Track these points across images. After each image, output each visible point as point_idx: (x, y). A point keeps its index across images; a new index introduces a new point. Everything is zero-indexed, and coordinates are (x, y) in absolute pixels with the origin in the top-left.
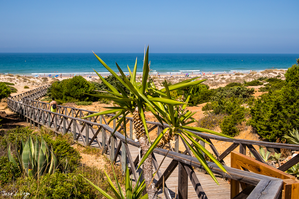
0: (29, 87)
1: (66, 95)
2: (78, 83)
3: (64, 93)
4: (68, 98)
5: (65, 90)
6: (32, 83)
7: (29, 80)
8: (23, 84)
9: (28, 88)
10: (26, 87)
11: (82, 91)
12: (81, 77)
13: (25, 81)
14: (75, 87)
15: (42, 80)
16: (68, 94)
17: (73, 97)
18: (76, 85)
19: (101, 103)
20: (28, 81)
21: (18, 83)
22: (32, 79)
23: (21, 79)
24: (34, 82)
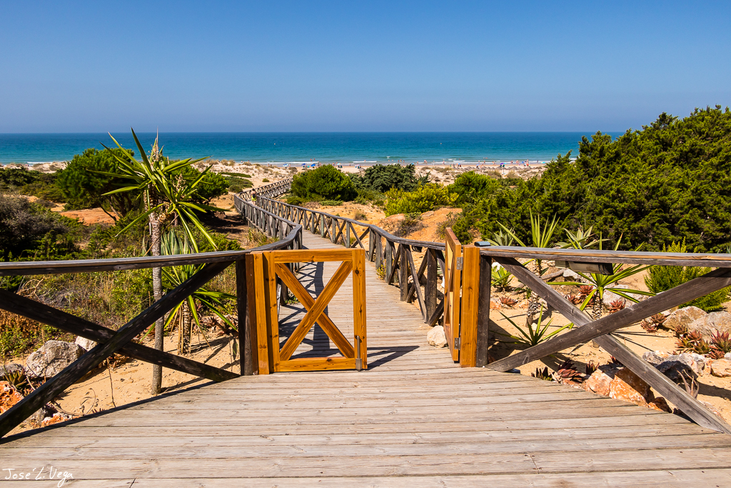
0: (270, 180)
1: (310, 191)
2: (327, 175)
3: (307, 189)
4: (313, 195)
5: (310, 185)
6: (274, 175)
7: (271, 171)
8: (262, 176)
9: (268, 181)
10: (265, 181)
11: (331, 186)
12: (330, 167)
13: (265, 172)
14: (322, 181)
15: (289, 171)
16: (312, 191)
17: (319, 194)
18: (323, 178)
19: (355, 203)
20: (269, 172)
21: (256, 175)
22: (275, 170)
23: (261, 168)
24: (277, 173)
